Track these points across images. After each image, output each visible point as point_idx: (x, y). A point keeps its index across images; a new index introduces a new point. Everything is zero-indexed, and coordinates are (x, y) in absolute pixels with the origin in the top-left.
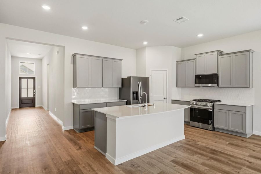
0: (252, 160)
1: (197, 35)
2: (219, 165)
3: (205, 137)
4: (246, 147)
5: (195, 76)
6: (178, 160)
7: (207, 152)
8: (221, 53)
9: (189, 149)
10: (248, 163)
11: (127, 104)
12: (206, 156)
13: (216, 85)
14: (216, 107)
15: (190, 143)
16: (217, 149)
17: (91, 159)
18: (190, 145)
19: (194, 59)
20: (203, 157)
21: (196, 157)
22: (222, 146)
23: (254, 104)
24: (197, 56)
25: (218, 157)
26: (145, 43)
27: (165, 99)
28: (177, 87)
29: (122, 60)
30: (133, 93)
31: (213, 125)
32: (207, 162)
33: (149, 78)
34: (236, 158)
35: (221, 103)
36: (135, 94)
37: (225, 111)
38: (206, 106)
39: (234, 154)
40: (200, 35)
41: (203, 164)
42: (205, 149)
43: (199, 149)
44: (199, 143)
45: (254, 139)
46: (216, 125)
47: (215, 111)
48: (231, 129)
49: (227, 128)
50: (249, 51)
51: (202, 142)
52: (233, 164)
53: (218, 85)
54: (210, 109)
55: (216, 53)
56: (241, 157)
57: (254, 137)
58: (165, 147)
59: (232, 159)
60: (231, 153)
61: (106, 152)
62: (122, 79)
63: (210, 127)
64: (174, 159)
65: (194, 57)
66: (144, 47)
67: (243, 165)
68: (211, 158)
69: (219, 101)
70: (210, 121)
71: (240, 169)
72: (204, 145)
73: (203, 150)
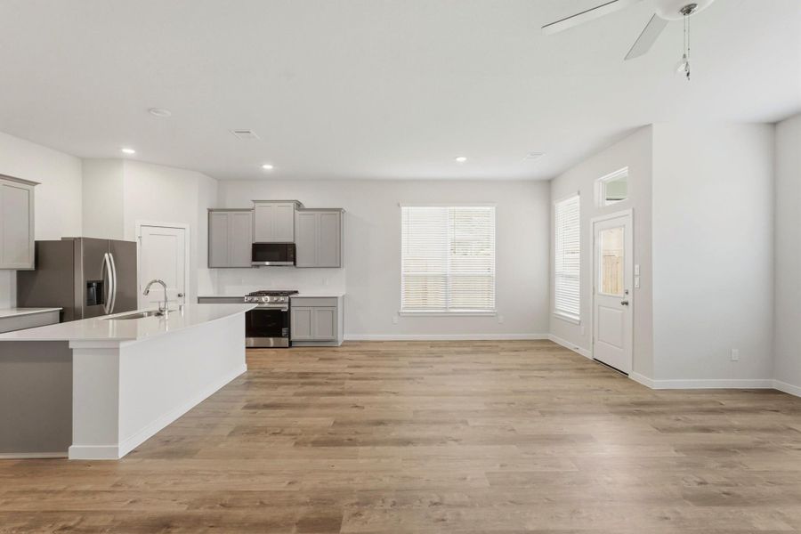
0: (352, 370)
1: (261, 165)
2: (318, 388)
3: (281, 359)
4: (341, 358)
5: (254, 245)
6: (255, 402)
7: (294, 378)
8: (299, 206)
9: (264, 383)
10: (349, 376)
11: (62, 320)
12: (296, 384)
13: (292, 263)
14: (294, 303)
15: (261, 375)
16: (306, 371)
17: (14, 480)
18: (262, 377)
19: (249, 210)
20: (293, 387)
21: (281, 390)
22: (312, 365)
23: (344, 293)
24: (257, 205)
25: (312, 380)
26: (129, 151)
27: (179, 296)
28: (209, 267)
29: (37, 184)
30: (89, 285)
31: (289, 337)
32: (301, 390)
33: (134, 244)
34: (335, 373)
35: (299, 295)
36: (92, 289)
37: (306, 309)
38: (276, 302)
39: (331, 371)
40: (268, 167)
41: (296, 395)
42: (289, 375)
43: (280, 378)
44: (276, 370)
45: (347, 346)
46: (294, 337)
47: (293, 310)
48: (318, 337)
49: (311, 338)
50: (339, 210)
51: (280, 369)
52: (334, 381)
53: (295, 264)
54: (285, 307)
55: (292, 204)
56: (339, 371)
57: (347, 343)
58: (216, 393)
59: (330, 376)
60: (327, 371)
61: (71, 444)
62: (37, 243)
63: (285, 341)
64: (246, 404)
65: (250, 206)
66: (118, 160)
67: (345, 379)
68: (303, 384)
69: (296, 292)
70: (284, 331)
71: (343, 384)
72: (285, 370)
73: (288, 378)
